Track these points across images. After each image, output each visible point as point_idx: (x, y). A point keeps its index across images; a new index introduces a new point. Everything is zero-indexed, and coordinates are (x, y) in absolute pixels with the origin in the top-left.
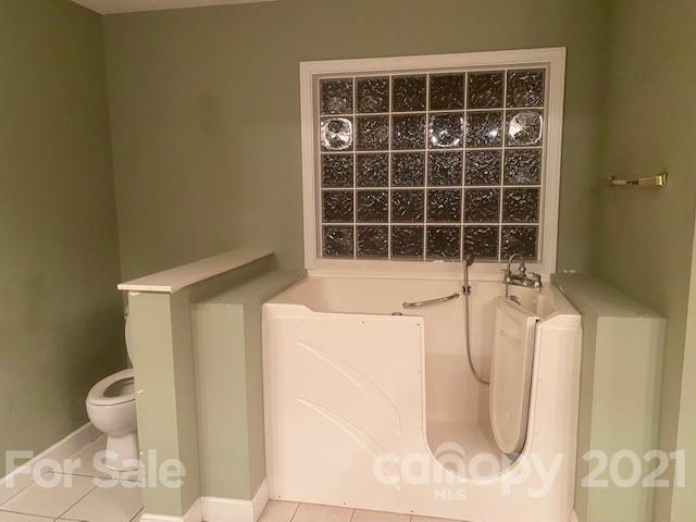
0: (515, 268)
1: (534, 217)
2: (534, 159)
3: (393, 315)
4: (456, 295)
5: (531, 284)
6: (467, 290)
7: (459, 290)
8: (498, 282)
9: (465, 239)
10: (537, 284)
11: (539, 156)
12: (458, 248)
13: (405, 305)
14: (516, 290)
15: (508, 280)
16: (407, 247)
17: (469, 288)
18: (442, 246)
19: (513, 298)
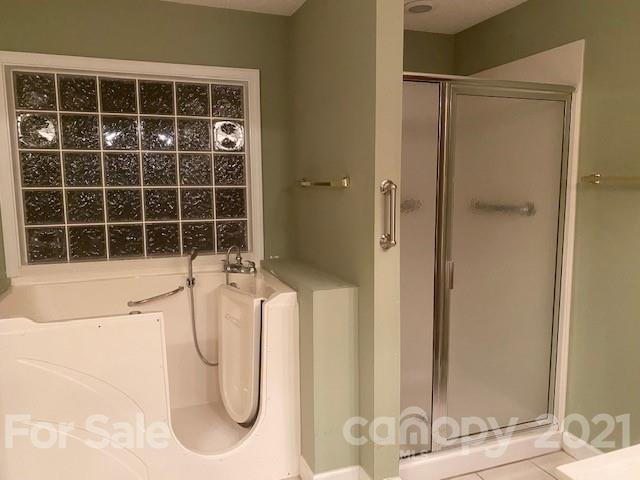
0: (233, 258)
1: (242, 213)
2: (239, 163)
3: (131, 314)
4: (181, 289)
5: (248, 270)
6: (191, 282)
7: (184, 283)
8: (218, 272)
9: (184, 234)
10: (252, 270)
11: (243, 161)
12: (178, 243)
13: (130, 304)
14: (235, 278)
15: (229, 269)
16: (125, 246)
17: (193, 280)
18: (163, 243)
19: (233, 284)
